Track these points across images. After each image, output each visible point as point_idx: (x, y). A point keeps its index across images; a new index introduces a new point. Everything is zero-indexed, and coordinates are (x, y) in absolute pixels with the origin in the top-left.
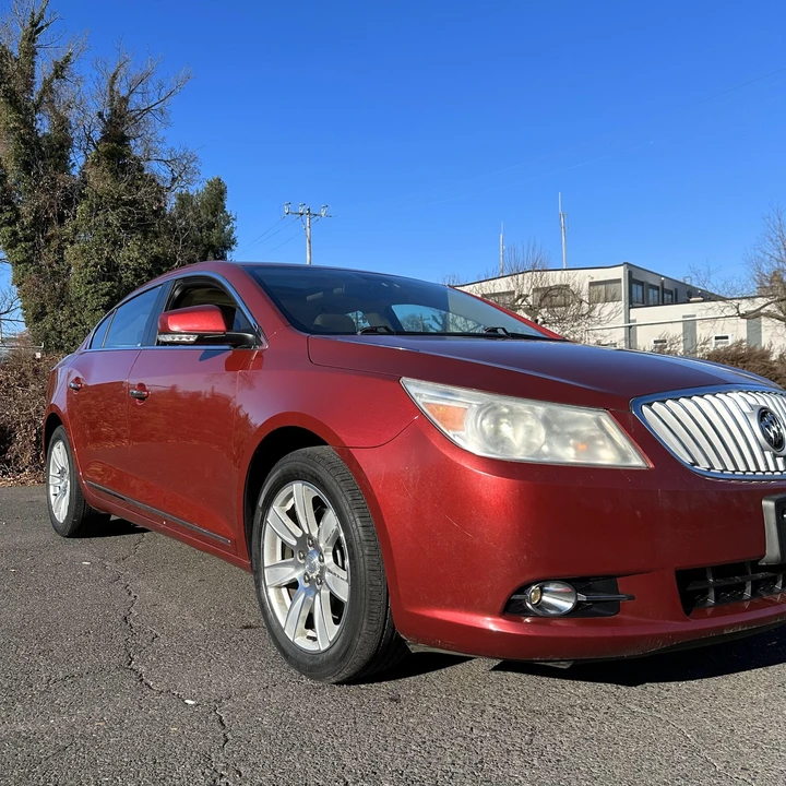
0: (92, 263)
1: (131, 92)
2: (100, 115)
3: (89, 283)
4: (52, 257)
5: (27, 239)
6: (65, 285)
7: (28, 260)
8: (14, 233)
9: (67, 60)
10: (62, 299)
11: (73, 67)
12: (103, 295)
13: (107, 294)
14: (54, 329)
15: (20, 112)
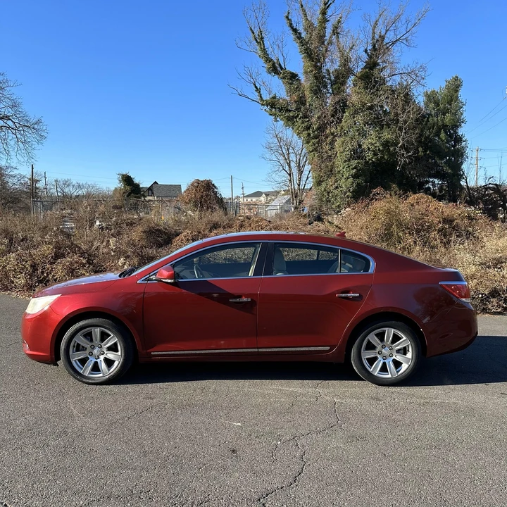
0: (347, 149)
1: (387, 31)
2: (366, 51)
3: (345, 161)
4: (328, 147)
5: (316, 137)
6: (334, 163)
7: (315, 150)
8: (309, 134)
9: (339, 22)
10: (331, 172)
11: (344, 26)
12: (353, 169)
13: (355, 168)
14: (325, 190)
15: (313, 61)
